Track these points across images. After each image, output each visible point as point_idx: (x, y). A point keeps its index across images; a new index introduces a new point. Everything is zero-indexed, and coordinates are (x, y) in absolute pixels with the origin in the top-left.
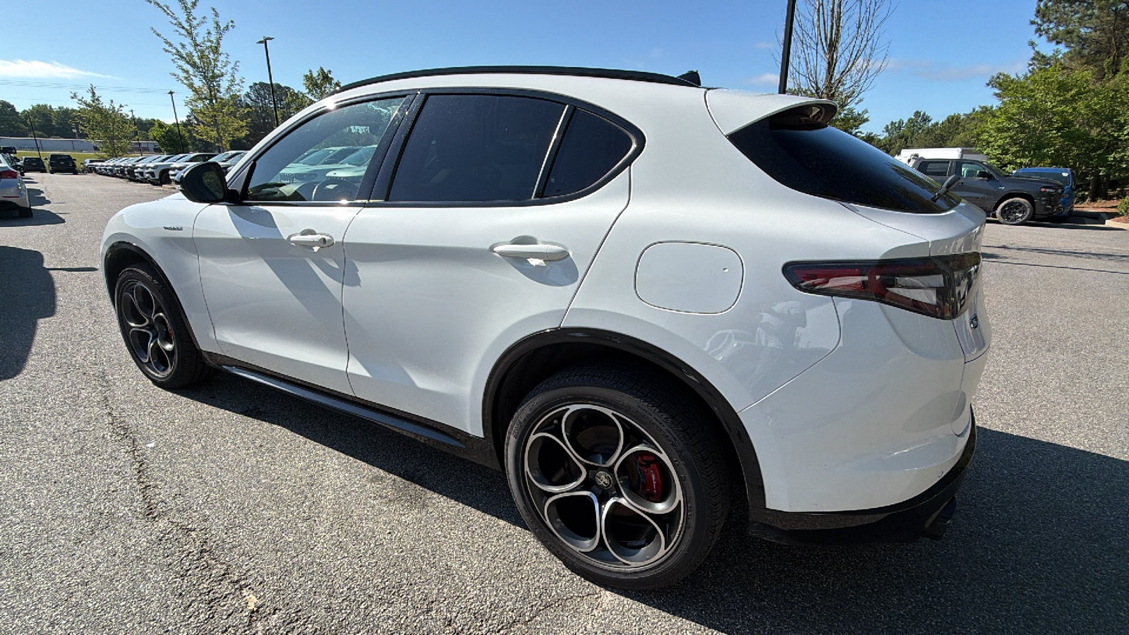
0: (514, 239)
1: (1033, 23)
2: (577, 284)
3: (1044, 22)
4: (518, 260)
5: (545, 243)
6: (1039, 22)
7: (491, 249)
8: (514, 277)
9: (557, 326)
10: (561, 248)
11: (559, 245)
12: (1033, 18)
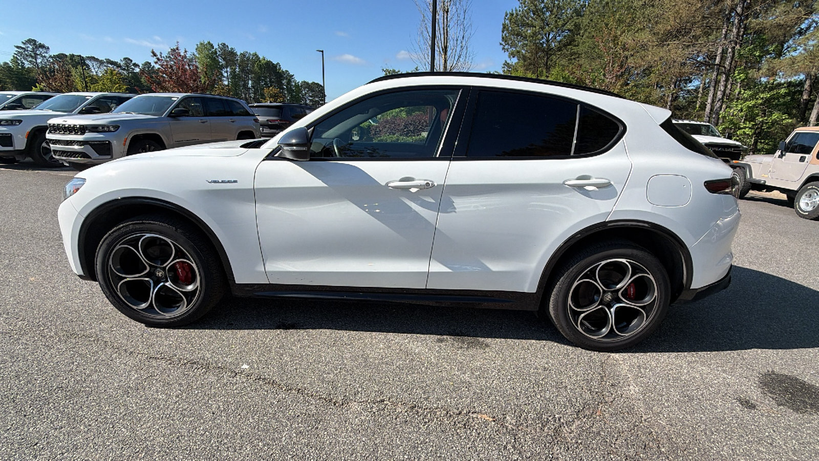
0: (580, 176)
1: (501, 44)
2: (617, 198)
3: (506, 44)
4: (580, 188)
5: (596, 178)
6: (504, 44)
7: (564, 183)
8: (578, 197)
9: (604, 221)
10: (607, 181)
11: (606, 179)
12: (501, 42)
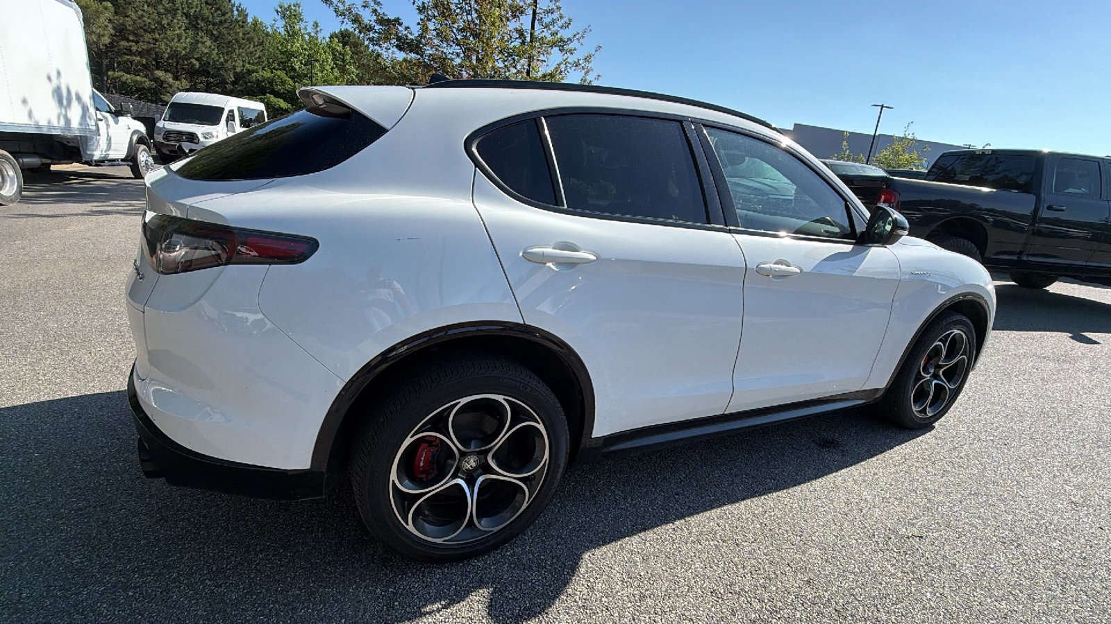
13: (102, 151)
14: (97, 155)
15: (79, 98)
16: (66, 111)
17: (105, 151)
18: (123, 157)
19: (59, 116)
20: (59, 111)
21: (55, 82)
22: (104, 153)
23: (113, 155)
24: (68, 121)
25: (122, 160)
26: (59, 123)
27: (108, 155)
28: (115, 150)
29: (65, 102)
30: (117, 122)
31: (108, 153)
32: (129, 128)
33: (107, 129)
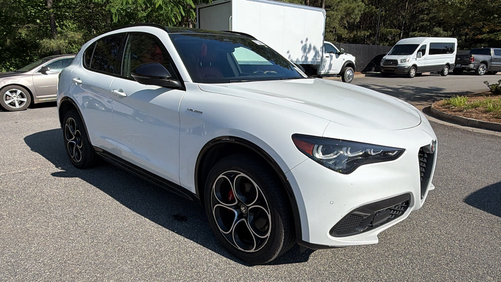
13: (326, 71)
14: (323, 72)
15: (315, 48)
16: (307, 55)
17: (328, 71)
18: (338, 73)
19: (303, 57)
20: (303, 54)
21: (304, 43)
22: (327, 71)
23: (331, 72)
24: (306, 58)
25: (337, 74)
26: (302, 59)
27: (329, 72)
28: (333, 70)
29: (307, 51)
30: (337, 57)
31: (329, 71)
32: (344, 60)
33: (331, 61)
